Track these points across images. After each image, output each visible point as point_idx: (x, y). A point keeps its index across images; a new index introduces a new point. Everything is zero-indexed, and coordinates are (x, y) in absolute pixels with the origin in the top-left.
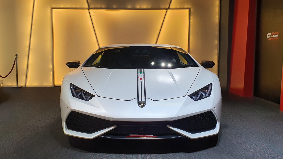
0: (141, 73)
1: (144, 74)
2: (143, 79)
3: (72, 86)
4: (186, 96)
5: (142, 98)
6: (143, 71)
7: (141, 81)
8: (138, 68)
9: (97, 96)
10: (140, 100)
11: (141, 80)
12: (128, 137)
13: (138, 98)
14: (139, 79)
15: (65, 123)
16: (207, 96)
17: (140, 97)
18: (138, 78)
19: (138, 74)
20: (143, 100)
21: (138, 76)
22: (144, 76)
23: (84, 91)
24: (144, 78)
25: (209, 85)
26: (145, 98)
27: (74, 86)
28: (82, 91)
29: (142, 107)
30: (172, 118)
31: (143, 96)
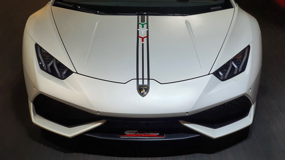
0: (143, 27)
1: (148, 28)
2: (145, 39)
3: (39, 49)
4: (209, 74)
5: (143, 79)
6: (146, 22)
7: (143, 44)
8: (138, 15)
9: (77, 73)
10: (140, 82)
11: (143, 41)
12: (123, 138)
13: (138, 79)
14: (140, 39)
15: (32, 104)
16: (240, 70)
17: (140, 76)
18: (138, 37)
19: (138, 28)
20: (146, 82)
21: (138, 31)
22: (148, 31)
23: (56, 60)
24: (147, 37)
25: (244, 50)
26: (149, 79)
27: (41, 48)
28: (55, 61)
29: (143, 95)
30: (188, 113)
31: (146, 76)
